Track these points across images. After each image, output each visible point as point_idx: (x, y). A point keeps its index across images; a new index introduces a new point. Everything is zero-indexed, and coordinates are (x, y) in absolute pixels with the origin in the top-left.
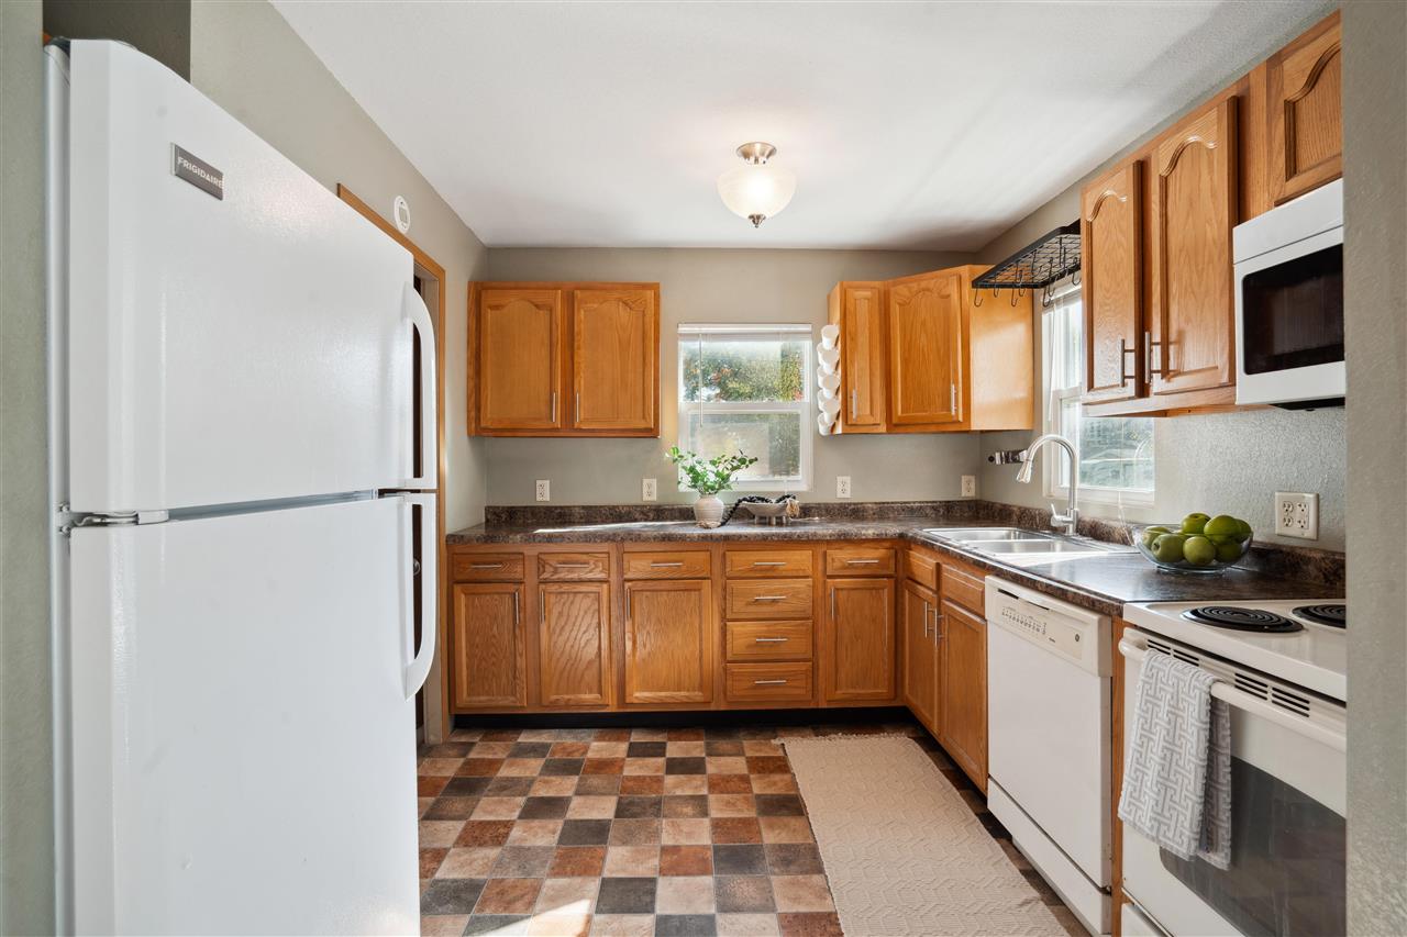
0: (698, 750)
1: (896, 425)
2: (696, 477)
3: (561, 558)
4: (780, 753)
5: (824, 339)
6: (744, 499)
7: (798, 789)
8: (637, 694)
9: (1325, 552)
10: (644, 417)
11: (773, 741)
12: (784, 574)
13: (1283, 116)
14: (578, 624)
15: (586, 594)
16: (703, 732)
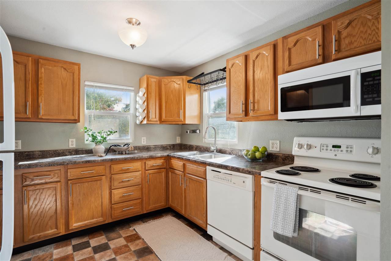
0: (104, 240)
1: (163, 121)
2: (94, 138)
3: (36, 174)
4: (134, 232)
5: (140, 92)
6: (112, 146)
7: (147, 244)
8: (75, 225)
9: (282, 154)
10: (73, 115)
11: (130, 229)
12: (132, 171)
13: (288, 51)
14: (45, 202)
15: (49, 188)
16: (102, 232)
